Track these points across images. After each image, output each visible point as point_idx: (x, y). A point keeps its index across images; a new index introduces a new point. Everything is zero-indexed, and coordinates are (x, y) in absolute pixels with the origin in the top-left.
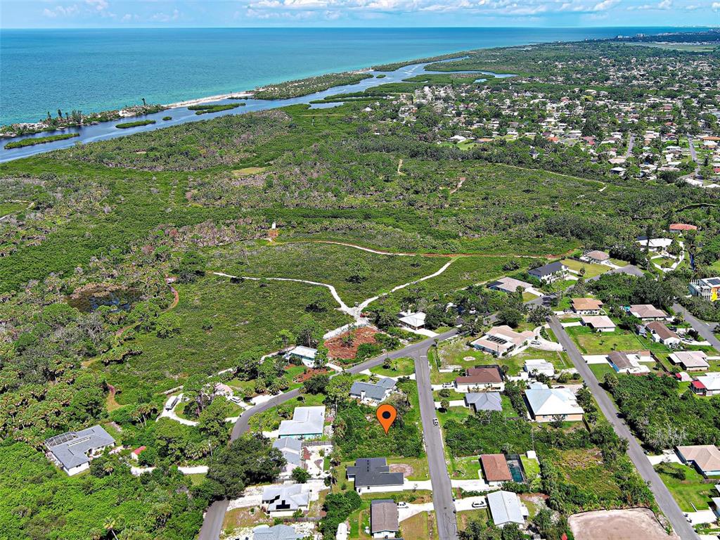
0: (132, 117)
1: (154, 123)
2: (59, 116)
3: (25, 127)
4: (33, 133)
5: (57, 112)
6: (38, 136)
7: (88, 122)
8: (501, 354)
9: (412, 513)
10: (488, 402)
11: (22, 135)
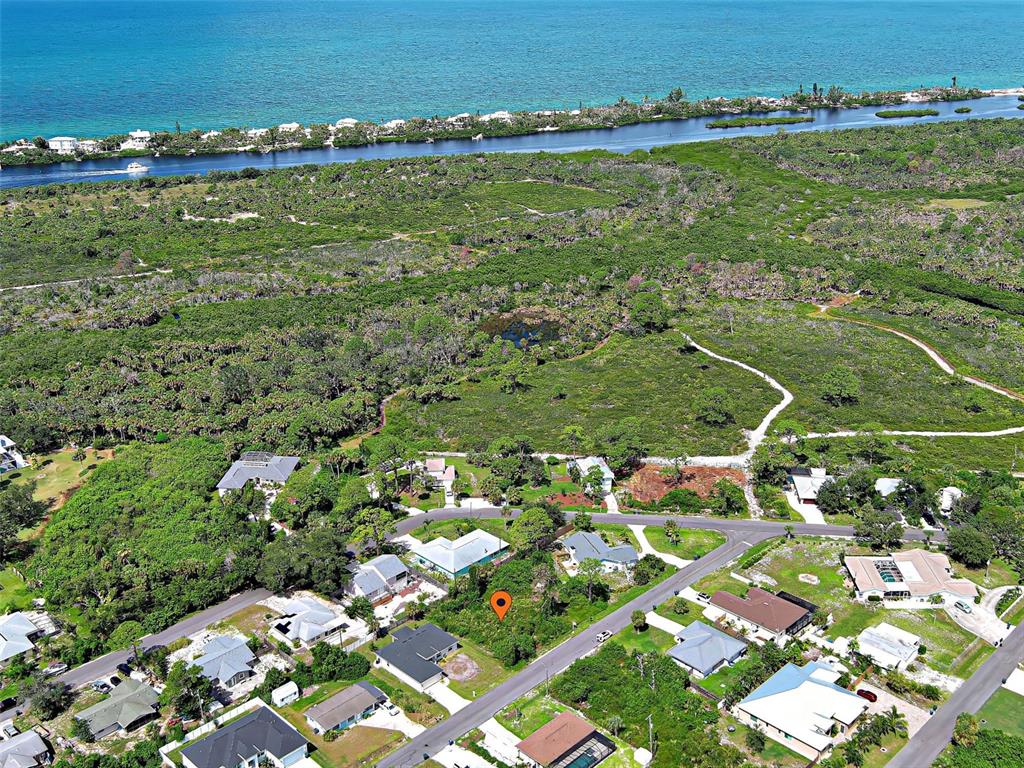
0: (922, 103)
1: (936, 114)
2: (812, 92)
3: (759, 102)
4: (766, 111)
5: (812, 87)
6: (772, 115)
7: (849, 105)
8: (866, 596)
9: (388, 724)
10: (697, 648)
11: (750, 112)
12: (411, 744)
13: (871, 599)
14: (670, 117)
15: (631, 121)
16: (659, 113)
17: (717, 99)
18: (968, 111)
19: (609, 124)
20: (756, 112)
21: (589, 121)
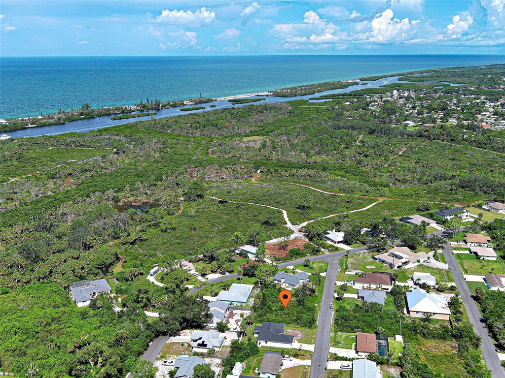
0: (192, 105)
1: (204, 108)
2: (147, 102)
3: (126, 108)
4: (130, 112)
5: (146, 100)
6: (133, 113)
7: (164, 107)
8: (396, 267)
9: (293, 365)
10: (374, 297)
11: (123, 112)
12: (313, 368)
13: (398, 267)
14: (88, 117)
15: (71, 119)
16: (82, 115)
17: (106, 107)
18: (215, 106)
19: (62, 121)
20: (126, 113)
21: (51, 121)
